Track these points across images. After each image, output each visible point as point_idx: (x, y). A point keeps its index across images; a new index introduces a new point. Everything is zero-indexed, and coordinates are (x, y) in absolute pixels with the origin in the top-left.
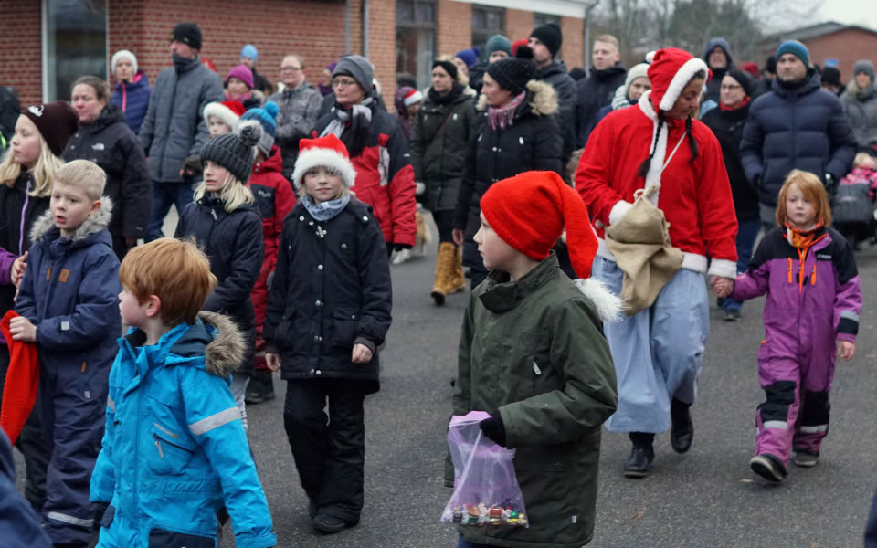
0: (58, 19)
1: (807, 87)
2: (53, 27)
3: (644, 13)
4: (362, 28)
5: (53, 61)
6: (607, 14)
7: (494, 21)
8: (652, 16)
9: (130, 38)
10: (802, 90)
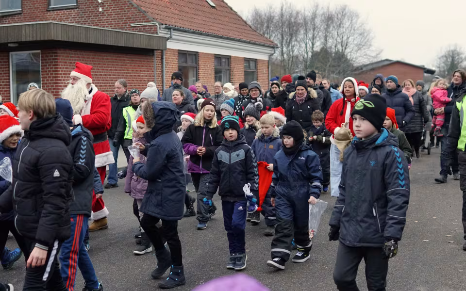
0: (17, 65)
1: (396, 92)
2: (15, 69)
3: (297, 57)
4: (162, 67)
5: (15, 85)
6: (279, 58)
7: (225, 62)
8: (301, 58)
9: (51, 74)
10: (395, 92)
